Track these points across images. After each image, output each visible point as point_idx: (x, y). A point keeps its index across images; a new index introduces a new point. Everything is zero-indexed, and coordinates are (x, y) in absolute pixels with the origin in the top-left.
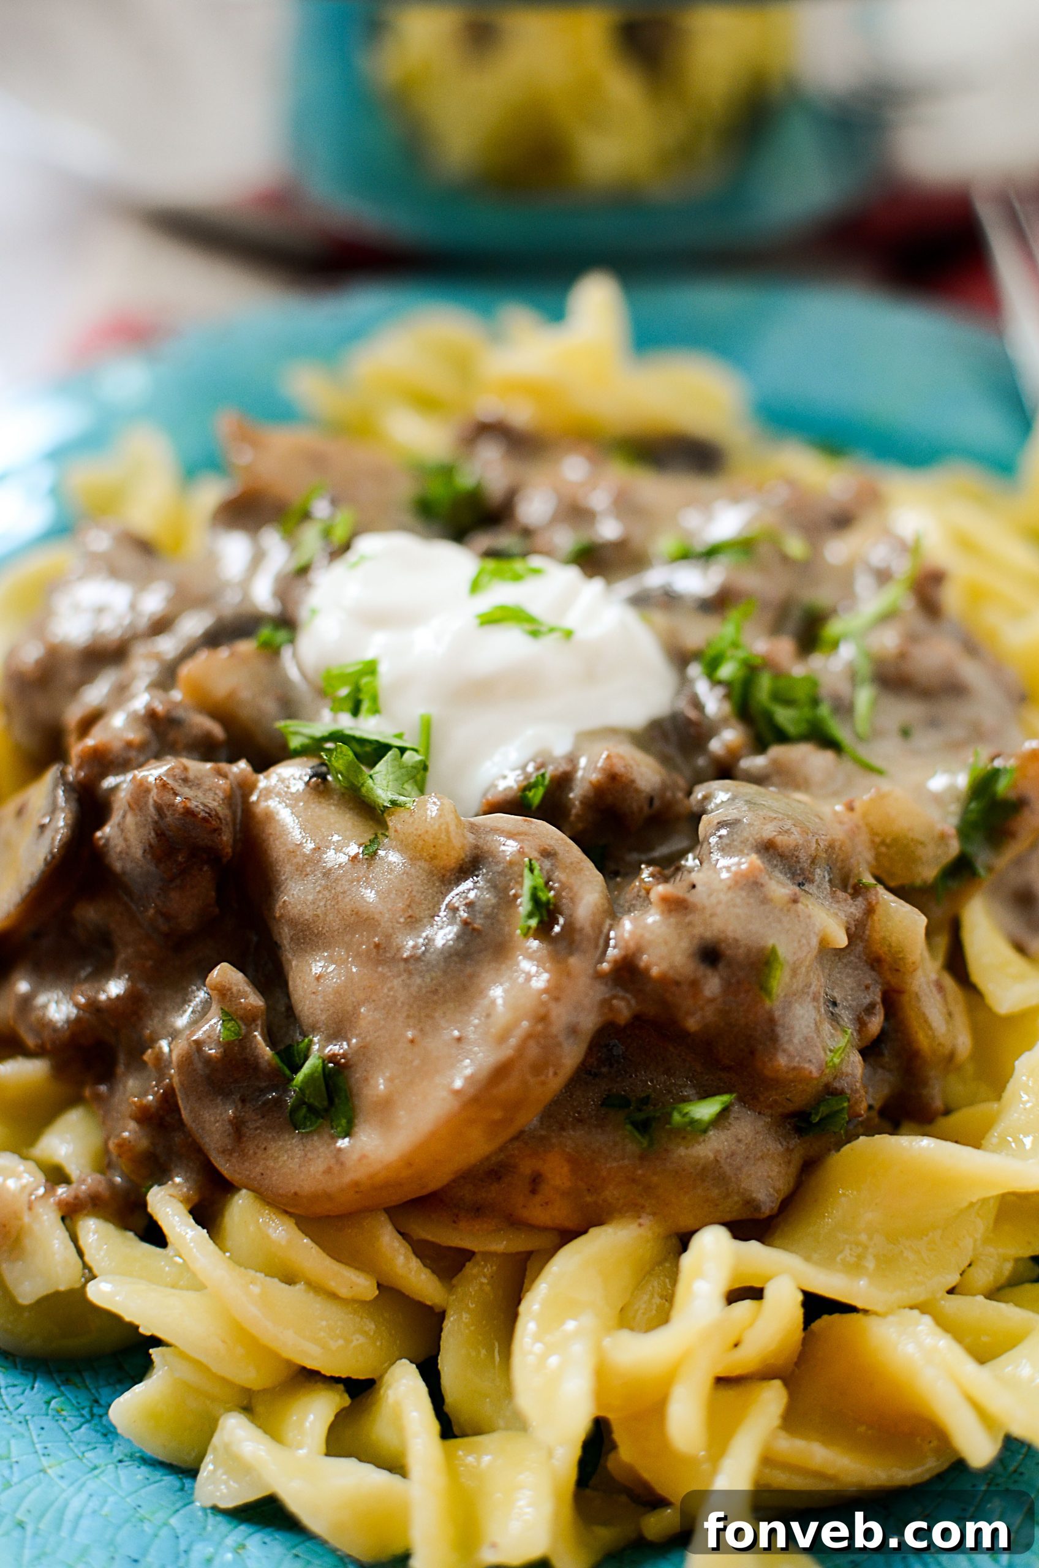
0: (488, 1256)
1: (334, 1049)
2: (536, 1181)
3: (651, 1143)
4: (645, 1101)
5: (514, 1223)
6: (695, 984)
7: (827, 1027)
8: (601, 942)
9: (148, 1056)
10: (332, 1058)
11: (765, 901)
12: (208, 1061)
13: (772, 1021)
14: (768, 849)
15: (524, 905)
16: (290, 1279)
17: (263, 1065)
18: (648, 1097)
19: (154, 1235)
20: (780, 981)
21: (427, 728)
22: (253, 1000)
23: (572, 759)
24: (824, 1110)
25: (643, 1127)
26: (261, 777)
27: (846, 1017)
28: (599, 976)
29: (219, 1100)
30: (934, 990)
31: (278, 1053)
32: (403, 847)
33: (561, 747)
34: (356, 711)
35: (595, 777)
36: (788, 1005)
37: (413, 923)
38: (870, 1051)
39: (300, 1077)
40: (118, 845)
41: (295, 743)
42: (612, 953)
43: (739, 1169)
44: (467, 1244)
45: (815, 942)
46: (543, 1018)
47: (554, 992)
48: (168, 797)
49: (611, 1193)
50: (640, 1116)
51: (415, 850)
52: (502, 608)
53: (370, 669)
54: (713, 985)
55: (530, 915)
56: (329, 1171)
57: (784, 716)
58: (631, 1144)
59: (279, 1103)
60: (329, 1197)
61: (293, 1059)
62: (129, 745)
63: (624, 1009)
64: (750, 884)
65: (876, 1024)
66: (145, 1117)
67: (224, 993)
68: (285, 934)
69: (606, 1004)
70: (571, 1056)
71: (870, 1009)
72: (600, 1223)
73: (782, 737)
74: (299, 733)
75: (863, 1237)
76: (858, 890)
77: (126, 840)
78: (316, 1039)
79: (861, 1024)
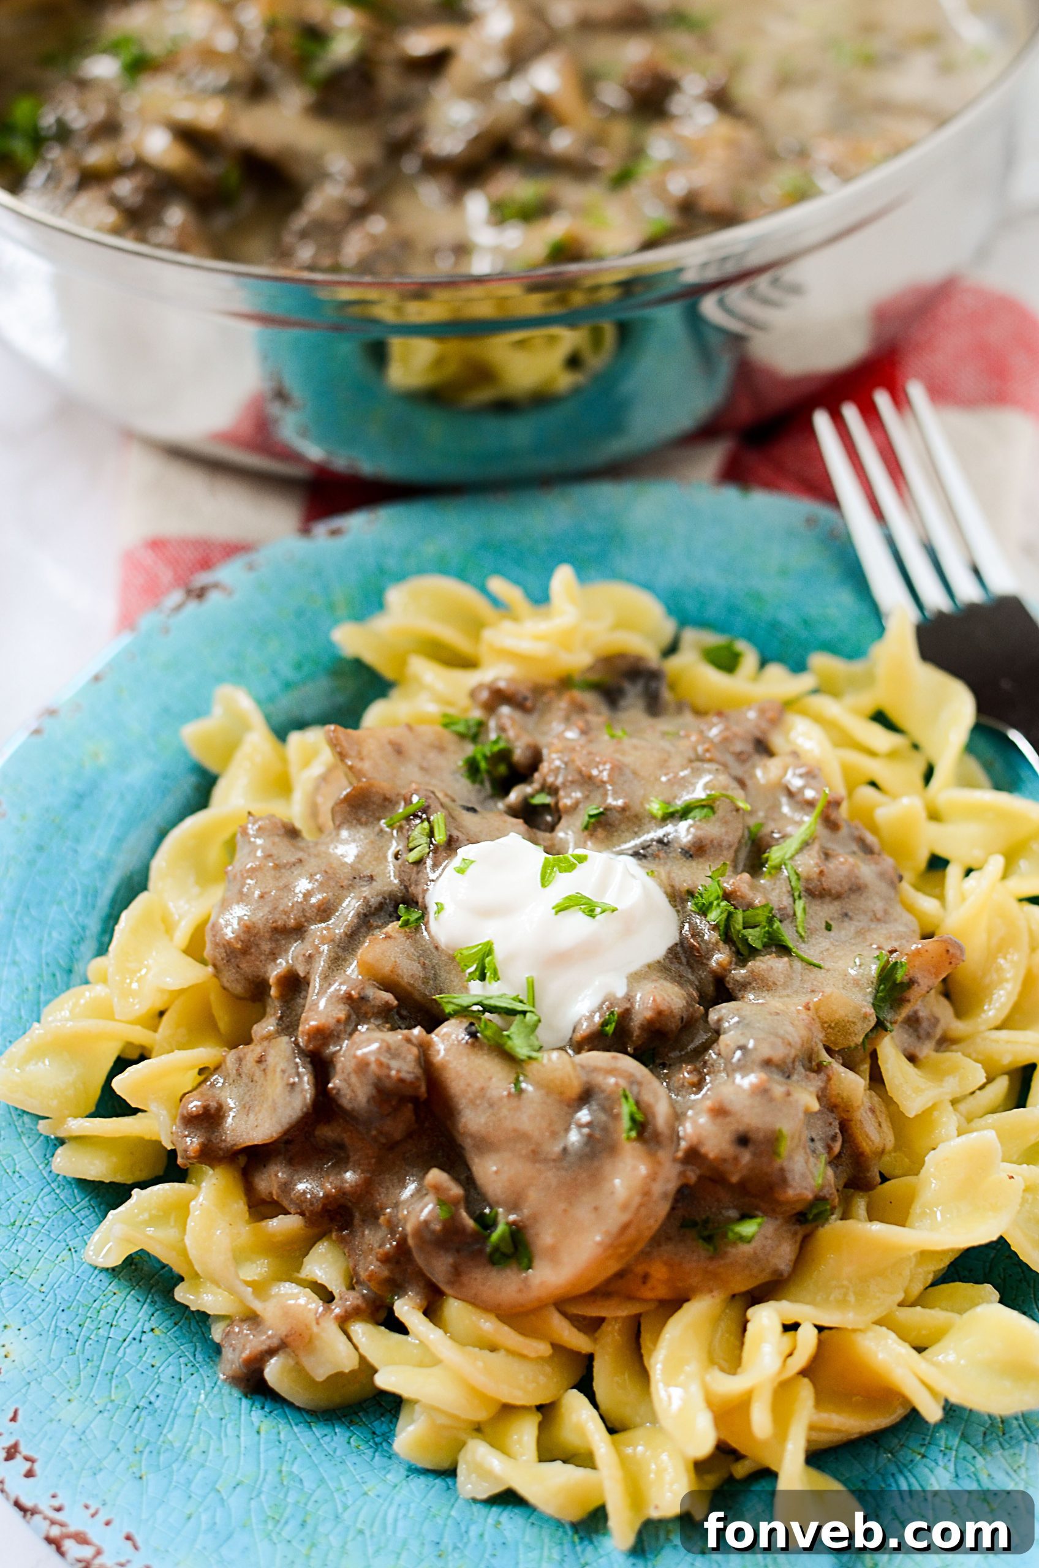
0: (616, 1319)
1: (512, 1217)
2: (645, 1278)
3: (715, 1249)
4: (706, 1222)
5: (630, 1298)
6: (736, 1159)
7: (812, 1160)
8: (675, 1138)
9: (382, 1219)
10: (514, 1223)
11: (771, 1100)
12: (433, 1232)
13: (782, 1170)
14: (767, 1063)
15: (626, 1123)
16: (493, 1349)
17: (469, 1230)
18: (708, 1218)
19: (400, 1328)
20: (784, 1148)
21: (531, 986)
22: (456, 1190)
23: (629, 998)
24: (815, 1211)
25: (709, 1239)
26: (433, 1035)
27: (819, 1146)
28: (675, 1160)
29: (442, 1253)
30: (870, 1114)
31: (476, 1220)
32: (538, 1085)
33: (621, 992)
34: (483, 977)
35: (649, 1014)
36: (790, 1158)
37: (554, 1135)
38: (834, 1162)
39: (495, 1236)
40: (346, 1092)
41: (449, 1009)
42: (683, 1144)
43: (769, 1254)
44: (603, 1313)
45: (801, 1115)
46: (646, 1193)
47: (653, 1177)
48: (385, 1071)
49: (694, 1281)
50: (706, 1233)
51: (549, 1088)
52: (569, 898)
53: (488, 951)
54: (746, 1157)
55: (631, 1130)
56: (520, 1291)
57: (754, 937)
58: (703, 1250)
59: (481, 1251)
60: (522, 1306)
61: (487, 1224)
62: (339, 1021)
63: (692, 1177)
64: (762, 1091)
65: (837, 1147)
66: (386, 1259)
67: (437, 1189)
68: (468, 1143)
69: (682, 1174)
70: (663, 1209)
71: (834, 1138)
72: (687, 1300)
73: (753, 952)
74: (449, 1001)
75: (846, 1283)
76: (819, 1068)
77: (353, 1091)
78: (501, 1210)
79: (829, 1148)
